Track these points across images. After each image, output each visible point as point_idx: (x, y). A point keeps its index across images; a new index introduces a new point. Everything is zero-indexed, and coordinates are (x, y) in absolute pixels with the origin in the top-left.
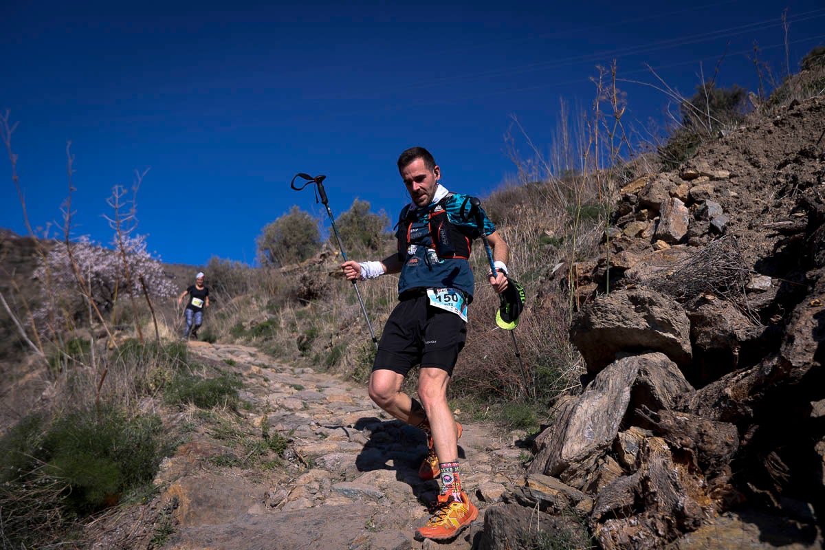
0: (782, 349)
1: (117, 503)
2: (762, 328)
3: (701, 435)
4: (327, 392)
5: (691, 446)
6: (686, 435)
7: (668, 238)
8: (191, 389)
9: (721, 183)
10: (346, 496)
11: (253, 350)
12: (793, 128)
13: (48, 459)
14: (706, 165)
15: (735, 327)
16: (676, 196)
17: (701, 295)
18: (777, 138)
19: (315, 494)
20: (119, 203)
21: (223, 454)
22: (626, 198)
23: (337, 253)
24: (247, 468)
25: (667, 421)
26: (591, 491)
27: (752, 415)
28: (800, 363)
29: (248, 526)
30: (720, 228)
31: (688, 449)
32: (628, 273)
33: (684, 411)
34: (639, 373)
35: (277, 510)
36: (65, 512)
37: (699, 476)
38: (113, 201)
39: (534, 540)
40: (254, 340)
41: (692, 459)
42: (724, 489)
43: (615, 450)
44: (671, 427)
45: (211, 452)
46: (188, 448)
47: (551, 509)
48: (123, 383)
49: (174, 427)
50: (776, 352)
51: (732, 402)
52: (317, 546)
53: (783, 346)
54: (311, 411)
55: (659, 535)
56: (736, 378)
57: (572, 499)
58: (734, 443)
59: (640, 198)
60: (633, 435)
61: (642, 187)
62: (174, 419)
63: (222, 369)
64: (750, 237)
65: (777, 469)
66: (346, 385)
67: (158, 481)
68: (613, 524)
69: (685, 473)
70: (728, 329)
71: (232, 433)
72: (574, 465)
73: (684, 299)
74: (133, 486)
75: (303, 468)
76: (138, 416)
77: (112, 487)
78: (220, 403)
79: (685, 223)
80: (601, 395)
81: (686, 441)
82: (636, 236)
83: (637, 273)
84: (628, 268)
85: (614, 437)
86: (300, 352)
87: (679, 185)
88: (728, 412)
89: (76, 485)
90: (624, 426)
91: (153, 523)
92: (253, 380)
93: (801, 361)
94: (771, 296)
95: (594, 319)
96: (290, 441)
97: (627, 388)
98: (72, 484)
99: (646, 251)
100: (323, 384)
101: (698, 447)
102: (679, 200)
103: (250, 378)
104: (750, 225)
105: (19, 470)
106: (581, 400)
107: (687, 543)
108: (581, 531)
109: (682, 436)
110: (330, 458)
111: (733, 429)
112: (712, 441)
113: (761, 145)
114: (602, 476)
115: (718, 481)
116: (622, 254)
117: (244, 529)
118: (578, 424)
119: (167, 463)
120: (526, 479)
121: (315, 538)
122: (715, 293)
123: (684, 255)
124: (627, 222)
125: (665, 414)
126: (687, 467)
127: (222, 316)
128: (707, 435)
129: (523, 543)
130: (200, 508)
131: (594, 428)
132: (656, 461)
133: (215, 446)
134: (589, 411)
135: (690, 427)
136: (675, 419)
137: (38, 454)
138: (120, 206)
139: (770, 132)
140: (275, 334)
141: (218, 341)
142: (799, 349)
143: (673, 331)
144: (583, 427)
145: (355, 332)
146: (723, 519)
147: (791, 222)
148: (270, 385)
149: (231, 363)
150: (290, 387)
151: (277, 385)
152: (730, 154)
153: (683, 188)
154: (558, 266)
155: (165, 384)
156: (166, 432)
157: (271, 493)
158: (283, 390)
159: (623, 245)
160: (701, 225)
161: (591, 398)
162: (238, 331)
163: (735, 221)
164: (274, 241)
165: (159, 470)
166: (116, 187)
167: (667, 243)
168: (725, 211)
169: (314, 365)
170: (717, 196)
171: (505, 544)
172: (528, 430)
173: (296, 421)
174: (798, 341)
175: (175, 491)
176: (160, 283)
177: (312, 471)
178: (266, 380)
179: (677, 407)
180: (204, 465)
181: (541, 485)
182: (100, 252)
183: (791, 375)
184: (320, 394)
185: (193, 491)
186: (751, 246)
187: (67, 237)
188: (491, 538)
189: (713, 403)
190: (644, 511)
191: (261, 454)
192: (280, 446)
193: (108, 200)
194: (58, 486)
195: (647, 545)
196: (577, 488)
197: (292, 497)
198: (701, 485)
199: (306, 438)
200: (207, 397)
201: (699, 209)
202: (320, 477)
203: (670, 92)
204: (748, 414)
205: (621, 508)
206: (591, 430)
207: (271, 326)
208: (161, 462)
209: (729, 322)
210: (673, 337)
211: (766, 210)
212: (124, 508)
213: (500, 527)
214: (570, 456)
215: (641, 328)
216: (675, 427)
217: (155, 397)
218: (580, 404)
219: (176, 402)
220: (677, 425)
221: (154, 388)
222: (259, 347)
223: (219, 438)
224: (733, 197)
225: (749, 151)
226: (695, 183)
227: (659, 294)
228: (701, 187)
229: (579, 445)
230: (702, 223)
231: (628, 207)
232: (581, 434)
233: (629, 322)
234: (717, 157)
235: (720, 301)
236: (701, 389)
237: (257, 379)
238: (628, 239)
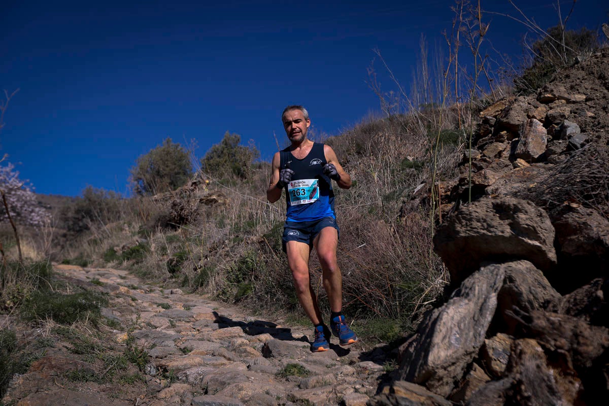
4: (195, 310)
5: (566, 348)
6: (560, 337)
7: (527, 156)
8: (50, 306)
9: (578, 106)
11: (123, 273)
14: (562, 89)
15: (602, 234)
16: (534, 117)
17: (566, 203)
21: (80, 367)
23: (207, 181)
24: (104, 383)
25: (540, 321)
30: (579, 146)
31: (563, 351)
32: (489, 189)
34: (505, 280)
37: (574, 380)
40: (125, 263)
41: (566, 361)
43: (482, 357)
44: (544, 328)
45: (66, 367)
46: (41, 364)
49: (29, 343)
54: (177, 329)
59: (499, 120)
60: (500, 342)
61: (501, 110)
62: (30, 335)
63: (89, 288)
67: (7, 399)
69: (560, 377)
70: (594, 235)
71: (92, 347)
72: (441, 372)
73: (549, 208)
78: (81, 319)
79: (544, 143)
80: (467, 302)
81: (560, 342)
82: (495, 156)
83: (497, 189)
84: (489, 186)
85: (481, 343)
86: (169, 275)
87: (538, 107)
90: (490, 334)
92: (121, 300)
95: (458, 227)
97: (494, 294)
99: (506, 169)
100: (191, 303)
101: (573, 349)
102: (537, 121)
103: (117, 297)
106: (446, 307)
109: (556, 337)
110: (192, 373)
111: (607, 331)
112: (589, 342)
114: (470, 383)
116: (483, 172)
118: (444, 330)
119: (18, 380)
120: (392, 386)
122: (578, 203)
124: (487, 144)
125: (538, 315)
126: (561, 370)
127: (95, 242)
128: (583, 337)
131: (461, 335)
132: (530, 364)
133: (71, 360)
134: (455, 317)
135: (564, 328)
136: (548, 320)
140: (146, 257)
141: (89, 265)
143: (538, 238)
144: (449, 332)
145: (223, 254)
148: (137, 304)
149: (98, 283)
150: (158, 306)
151: (145, 304)
152: (585, 79)
153: (542, 110)
154: (419, 187)
155: (23, 300)
156: (21, 348)
158: (150, 309)
159: (483, 164)
160: (560, 143)
161: (456, 305)
162: (110, 255)
164: (147, 172)
165: (8, 387)
167: (527, 162)
168: (583, 131)
169: (183, 286)
170: (574, 116)
173: (161, 337)
176: (32, 211)
177: (173, 385)
178: (134, 300)
180: (58, 381)
181: (408, 392)
184: (188, 313)
191: (121, 369)
192: (142, 360)
196: (444, 397)
198: (577, 389)
200: (68, 313)
201: (557, 129)
202: (182, 391)
203: (527, 23)
206: (458, 336)
207: (141, 250)
209: (595, 229)
210: (538, 244)
214: (436, 363)
215: (506, 235)
216: (549, 327)
217: (12, 313)
218: (446, 310)
219: (35, 318)
220: (551, 326)
221: (12, 305)
222: (129, 270)
223: (77, 352)
224: (590, 117)
225: (604, 76)
226: (552, 106)
227: (524, 201)
228: (558, 110)
229: (446, 352)
230: (561, 141)
231: (488, 129)
232: (447, 340)
233: (495, 229)
234: (573, 81)
235: (586, 209)
236: (569, 293)
237: (124, 299)
238: (488, 159)
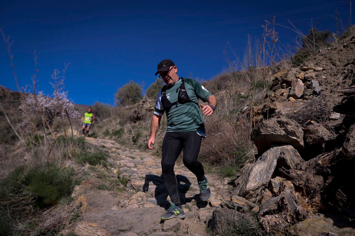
0: (344, 144)
1: (56, 204)
2: (336, 136)
3: (308, 180)
4: (145, 160)
5: (303, 185)
6: (301, 180)
7: (295, 96)
8: (87, 157)
9: (318, 73)
10: (153, 203)
11: (113, 142)
12: (352, 49)
13: (27, 185)
14: (312, 64)
15: (324, 135)
16: (298, 78)
17: (309, 121)
18: (344, 53)
19: (140, 202)
20: (56, 78)
21: (101, 184)
22: (277, 79)
23: (149, 101)
24: (111, 191)
25: (293, 174)
26: (259, 203)
27: (330, 172)
28: (352, 150)
29: (111, 214)
30: (318, 92)
31: (302, 186)
32: (277, 111)
33: (300, 170)
34: (281, 153)
35: (123, 208)
36: (35, 207)
37: (306, 198)
38: (54, 76)
39: (234, 223)
40: (113, 137)
41: (303, 190)
42: (317, 204)
43: (269, 186)
44: (294, 177)
45: (96, 184)
46: (86, 182)
47: (241, 210)
48: (58, 154)
49: (80, 173)
50: (342, 145)
51: (321, 167)
52: (141, 224)
53: (345, 143)
54: (138, 168)
55: (288, 222)
56: (323, 156)
57: (250, 206)
58: (321, 184)
59: (283, 79)
60: (277, 180)
61: (284, 74)
62: (80, 169)
63: (100, 149)
64: (331, 96)
65: (340, 195)
66: (153, 157)
67: (73, 195)
68: (268, 217)
69: (300, 196)
70: (320, 135)
71: (105, 176)
72: (252, 192)
73: (301, 123)
74: (63, 197)
75: (134, 192)
76: (65, 168)
77: (54, 197)
78: (100, 164)
79: (302, 90)
80: (264, 163)
81: (301, 182)
82: (280, 95)
83: (280, 111)
84: (277, 109)
85: (269, 181)
86: (134, 143)
87: (300, 73)
88: (320, 171)
89: (39, 196)
90: (274, 176)
91: (71, 213)
92: (113, 154)
93: (352, 149)
94: (340, 122)
95: (261, 130)
96: (129, 180)
97: (275, 160)
98: (37, 195)
99: (285, 102)
100: (143, 157)
101: (306, 185)
102: (300, 80)
103: (112, 153)
104: (331, 91)
105: (15, 189)
106: (255, 165)
107: (300, 226)
108: (254, 220)
109: (299, 180)
111: (321, 178)
112: (312, 183)
113: (337, 56)
114: (264, 197)
115: (314, 200)
116: (274, 103)
117: (110, 216)
118: (254, 175)
119: (77, 188)
120: (231, 197)
121: (140, 220)
122: (315, 120)
123: (301, 103)
124: (277, 89)
125: (292, 171)
126: (301, 194)
127: (100, 127)
128: (310, 180)
129: (229, 224)
130: (91, 207)
131: (261, 177)
132: (288, 191)
133: (97, 181)
134: (259, 169)
135: (303, 177)
136: (296, 173)
137: (23, 182)
138: (57, 78)
139: (341, 50)
140: (123, 135)
141: (98, 138)
142: (352, 144)
143: (296, 136)
144: (256, 176)
146: (316, 216)
147: (349, 90)
148: (120, 157)
149: (104, 147)
150: (129, 158)
151: (124, 157)
152: (323, 60)
153: (302, 75)
154: (246, 108)
155: (76, 155)
156: (77, 175)
157: (121, 201)
158: (126, 159)
159: (275, 99)
160: (309, 91)
161: (259, 164)
162: (107, 133)
163: (325, 89)
164: (122, 95)
165: (74, 190)
166: (55, 70)
167: (294, 98)
168: (320, 85)
169: (139, 148)
170: (317, 78)
171: (221, 224)
172: (232, 177)
173: (132, 172)
174: (351, 141)
175: (81, 199)
176: (73, 112)
177: (139, 193)
178: (119, 154)
179: (297, 168)
180: (93, 189)
181: (237, 200)
182: (48, 99)
183: (348, 155)
184: (142, 161)
185: (88, 200)
186: (331, 100)
187: (34, 91)
188: (215, 222)
189: (313, 167)
190: (282, 212)
191: (117, 185)
192: (125, 182)
193: (51, 76)
194: (32, 196)
195: (283, 226)
196: (253, 202)
197: (130, 203)
198: (307, 201)
199: (136, 179)
200: (94, 161)
201: (309, 84)
202: (142, 195)
203: (298, 32)
204: (328, 172)
205: (272, 210)
206: (259, 177)
207: (121, 132)
208: (74, 187)
209: (321, 133)
210: (296, 138)
211: (338, 84)
212: (59, 206)
213: (219, 218)
214: (250, 188)
215: (282, 134)
216: (296, 176)
217: (72, 160)
218: (255, 166)
219: (81, 162)
220: (297, 176)
221: (71, 156)
222: (116, 140)
223: (99, 178)
224: (324, 79)
225: (332, 59)
226: (307, 72)
227: (290, 120)
228: (310, 74)
229: (254, 184)
230: (310, 90)
231: (277, 83)
232: (255, 179)
233: (277, 132)
234: (317, 61)
235: (317, 124)
236: (308, 161)
237: (115, 154)
238: (277, 96)
